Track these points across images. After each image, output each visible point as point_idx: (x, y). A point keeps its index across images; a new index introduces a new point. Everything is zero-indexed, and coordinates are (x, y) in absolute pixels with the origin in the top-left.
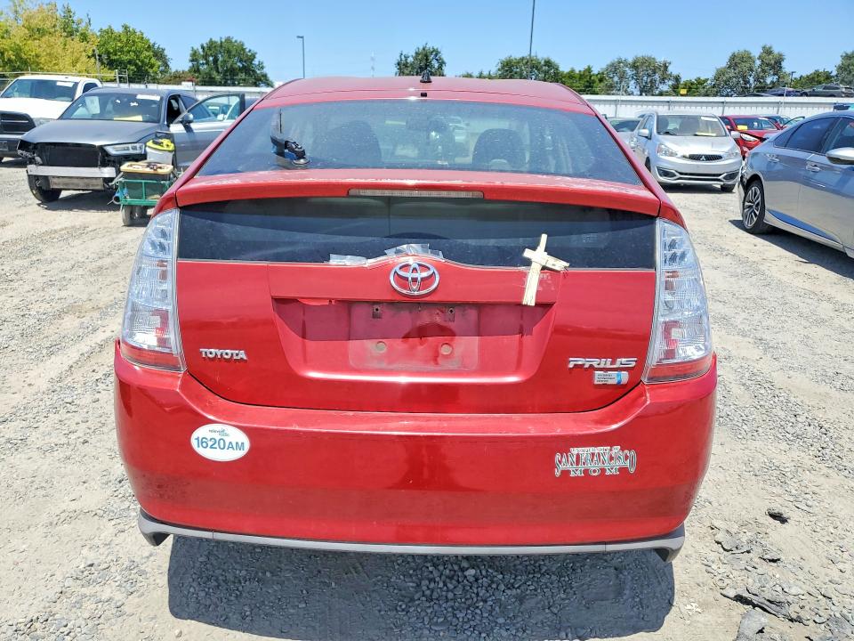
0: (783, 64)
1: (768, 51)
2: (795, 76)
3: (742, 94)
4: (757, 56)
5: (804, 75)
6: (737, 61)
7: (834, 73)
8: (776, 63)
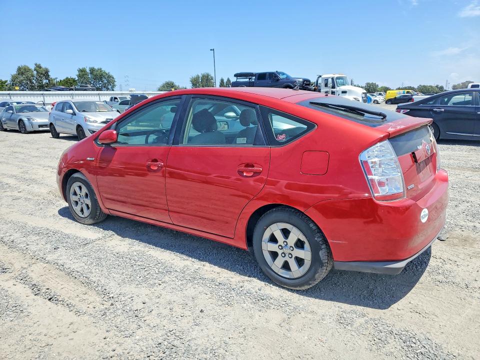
0: (49, 74)
1: (38, 67)
2: (58, 80)
3: (31, 89)
4: (33, 69)
5: (62, 79)
6: (22, 71)
7: (77, 79)
8: (45, 73)
